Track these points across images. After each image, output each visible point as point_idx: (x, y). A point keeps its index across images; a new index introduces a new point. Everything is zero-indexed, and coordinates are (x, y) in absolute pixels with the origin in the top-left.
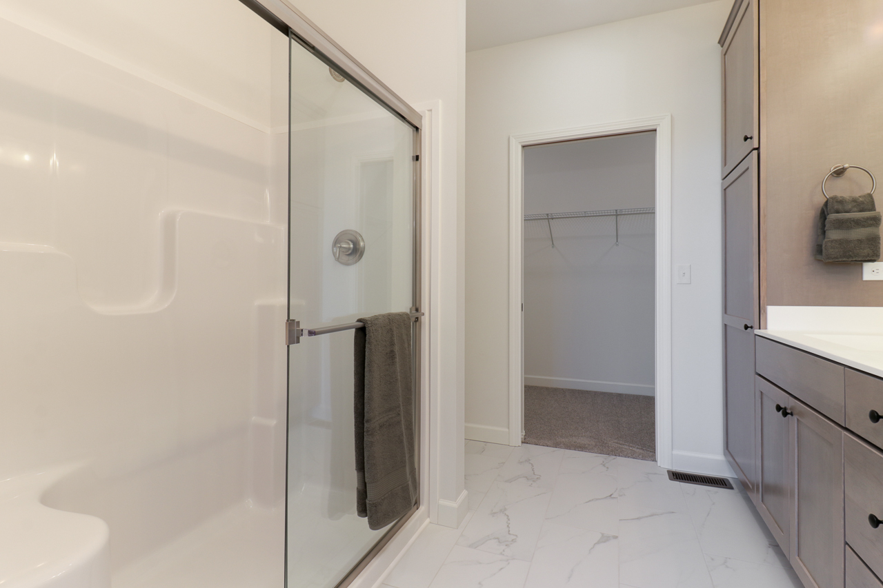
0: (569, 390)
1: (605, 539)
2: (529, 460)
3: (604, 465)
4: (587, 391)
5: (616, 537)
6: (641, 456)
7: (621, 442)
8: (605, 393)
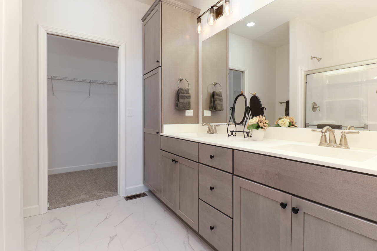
0: (64, 173)
1: (112, 239)
2: (56, 218)
3: (97, 205)
4: (74, 172)
5: (116, 235)
6: (112, 195)
7: (101, 192)
8: (84, 171)
